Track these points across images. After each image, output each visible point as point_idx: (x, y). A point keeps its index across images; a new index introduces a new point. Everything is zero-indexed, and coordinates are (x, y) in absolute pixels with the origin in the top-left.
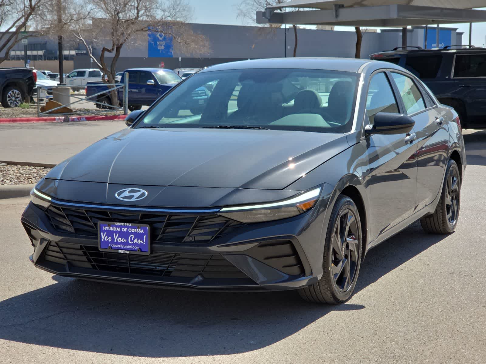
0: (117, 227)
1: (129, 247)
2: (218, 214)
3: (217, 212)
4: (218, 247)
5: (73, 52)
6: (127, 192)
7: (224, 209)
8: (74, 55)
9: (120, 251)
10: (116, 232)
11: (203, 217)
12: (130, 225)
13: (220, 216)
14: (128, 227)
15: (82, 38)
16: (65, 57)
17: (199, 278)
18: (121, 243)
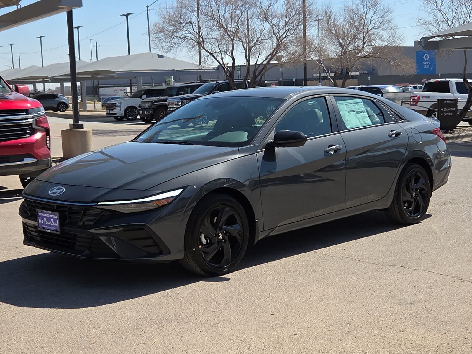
0: (45, 213)
1: (51, 228)
2: (95, 207)
3: (94, 205)
4: (95, 230)
5: (358, 73)
6: (55, 189)
7: (100, 204)
8: (358, 75)
9: (47, 230)
10: (45, 217)
11: (87, 208)
12: (50, 212)
13: (97, 208)
14: (50, 214)
15: (323, 65)
16: (352, 77)
17: (87, 252)
18: (47, 225)
